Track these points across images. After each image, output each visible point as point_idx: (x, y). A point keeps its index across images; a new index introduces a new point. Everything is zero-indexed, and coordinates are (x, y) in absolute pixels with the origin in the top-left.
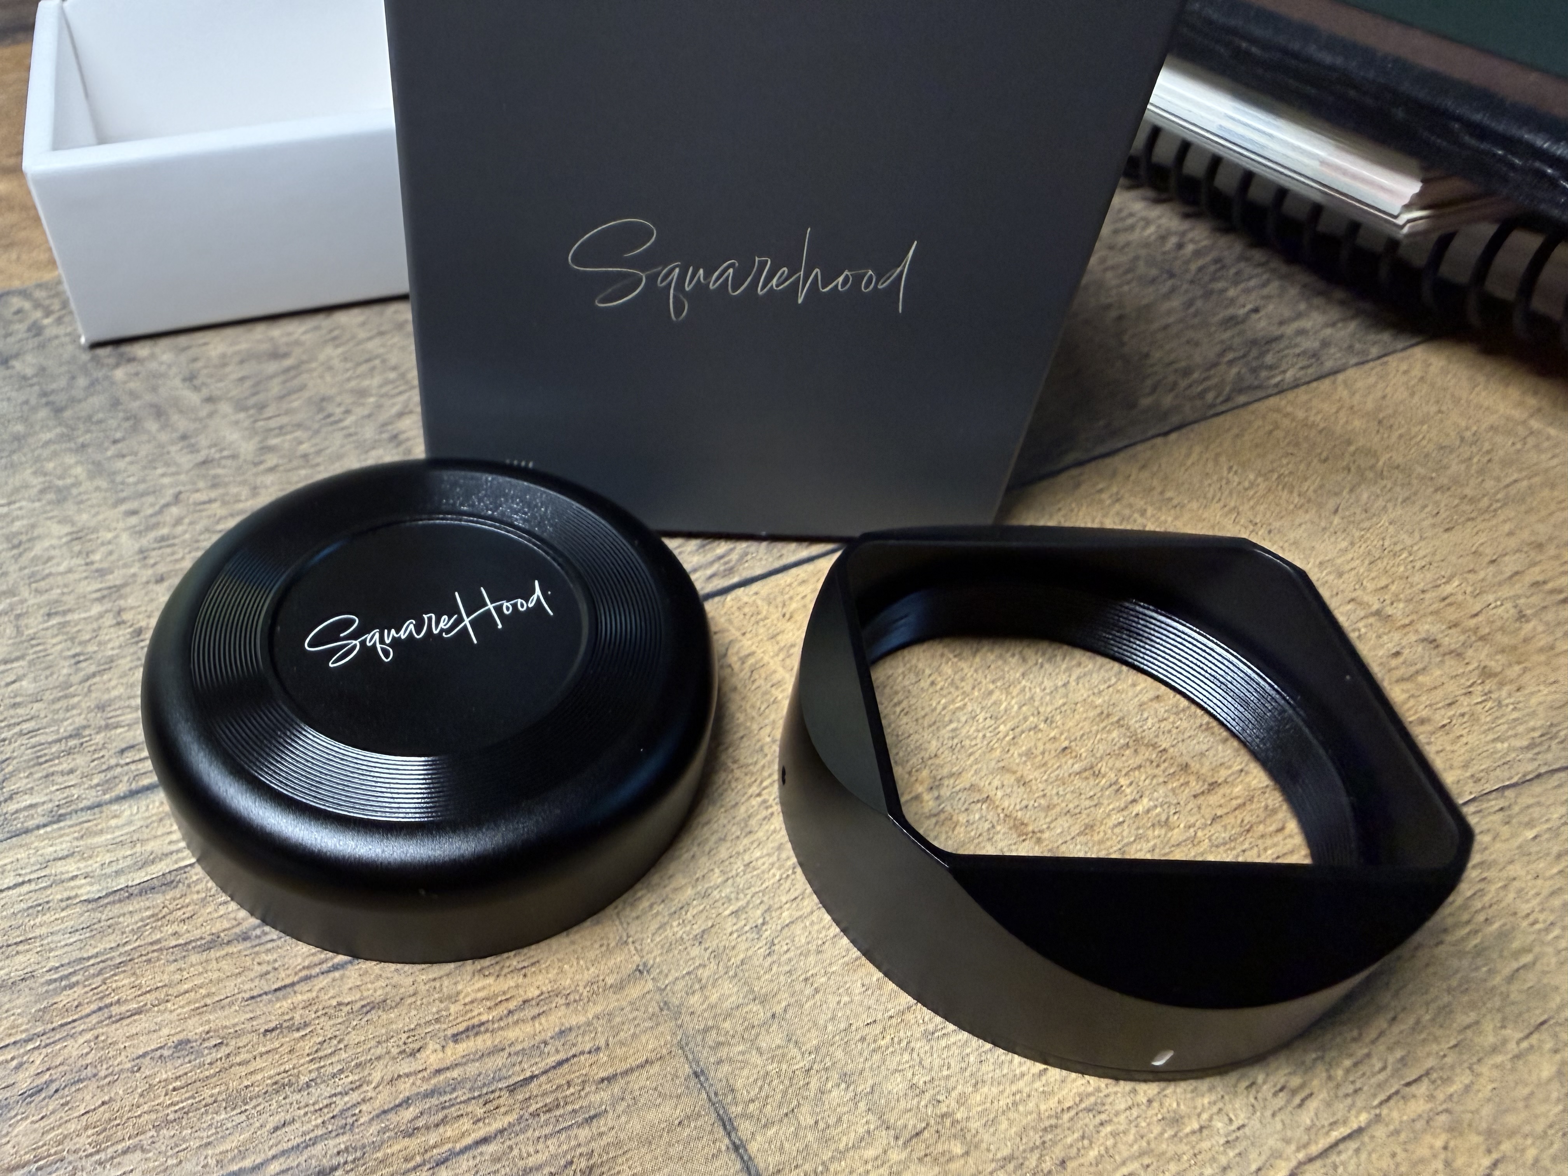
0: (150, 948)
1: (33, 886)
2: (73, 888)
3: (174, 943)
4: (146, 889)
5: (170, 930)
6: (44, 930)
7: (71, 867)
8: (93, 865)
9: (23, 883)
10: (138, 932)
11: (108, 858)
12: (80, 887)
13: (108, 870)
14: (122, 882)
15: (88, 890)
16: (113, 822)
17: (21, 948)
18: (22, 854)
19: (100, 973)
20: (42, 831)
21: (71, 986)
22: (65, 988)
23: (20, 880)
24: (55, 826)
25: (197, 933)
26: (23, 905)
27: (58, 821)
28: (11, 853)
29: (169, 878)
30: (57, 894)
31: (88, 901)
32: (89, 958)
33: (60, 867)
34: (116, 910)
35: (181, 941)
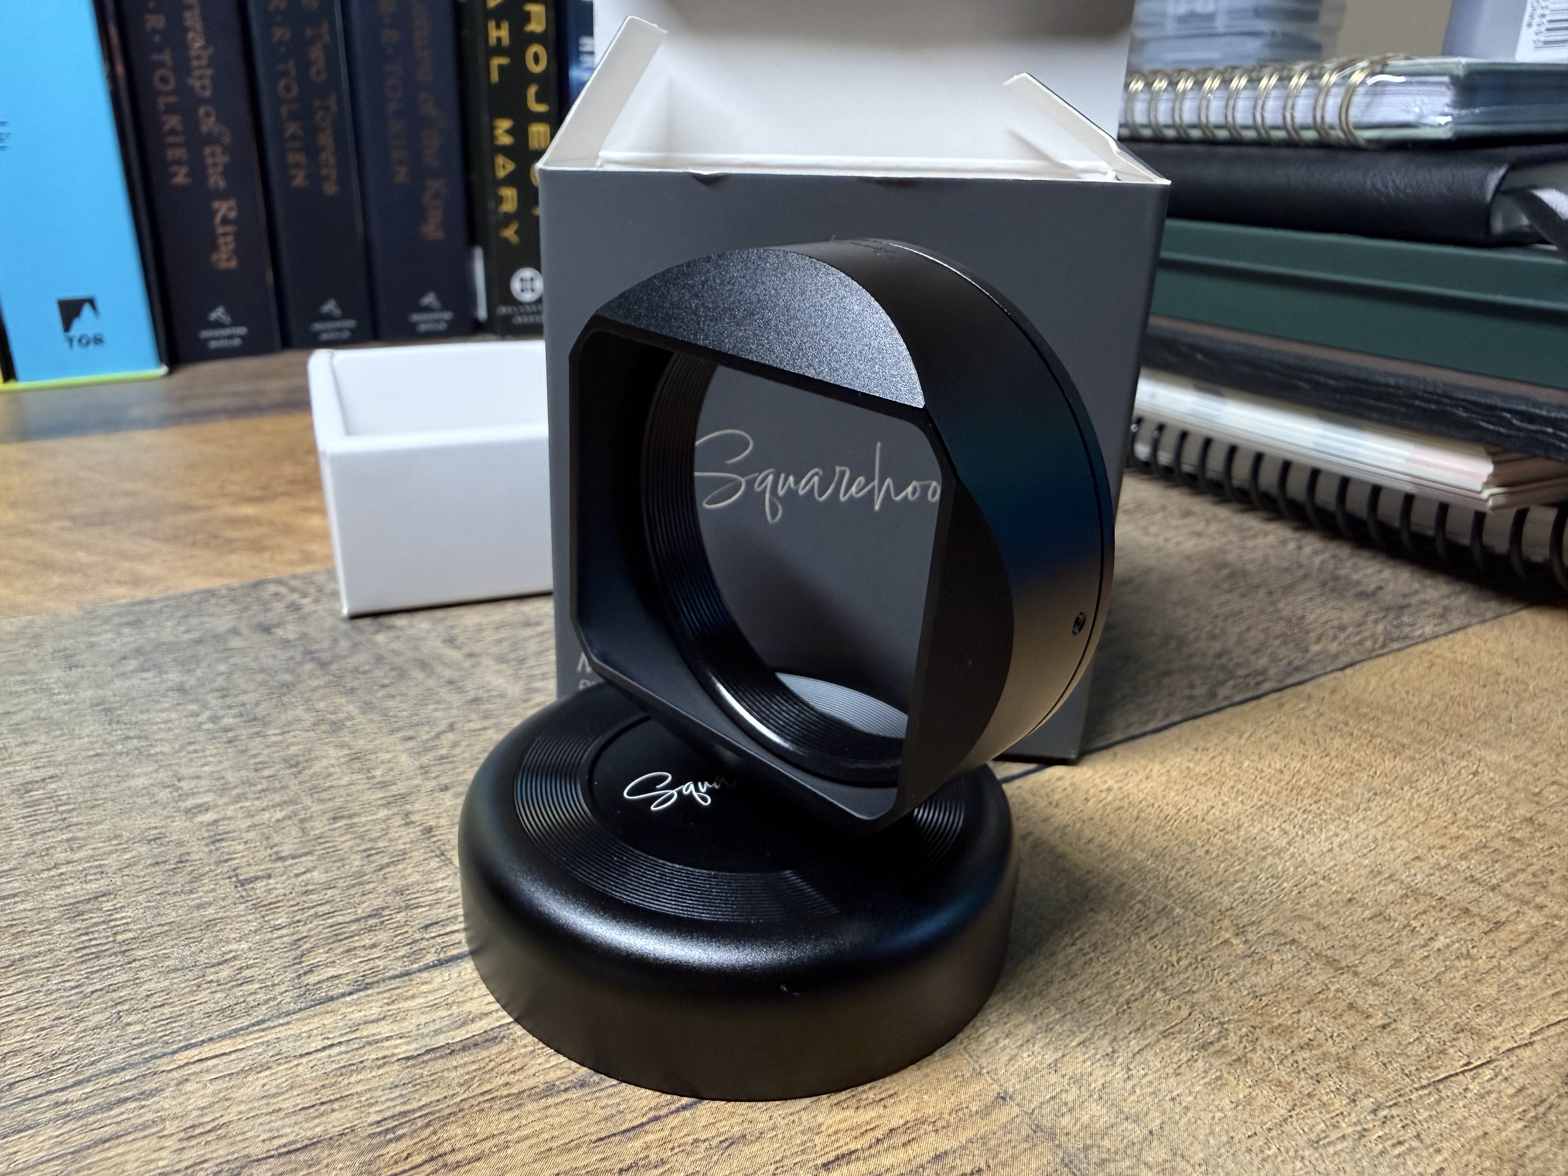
0: (481, 1099)
1: (343, 1048)
2: (388, 1048)
3: (506, 1093)
4: (466, 1046)
5: (500, 1081)
6: (359, 1088)
7: (384, 1029)
8: (408, 1025)
9: (332, 1045)
10: (466, 1084)
11: (423, 1019)
12: (396, 1047)
13: (425, 1031)
14: (441, 1040)
15: (404, 1049)
16: (424, 988)
17: (336, 1106)
18: (329, 1020)
19: (428, 1125)
20: (348, 999)
21: (398, 1139)
22: (391, 1141)
23: (329, 1042)
24: (362, 994)
25: (531, 1083)
26: (335, 1066)
27: (366, 989)
28: (316, 1019)
29: (492, 1034)
30: (371, 1054)
31: (408, 1058)
32: (414, 1111)
33: (372, 1029)
34: (439, 1065)
35: (514, 1090)
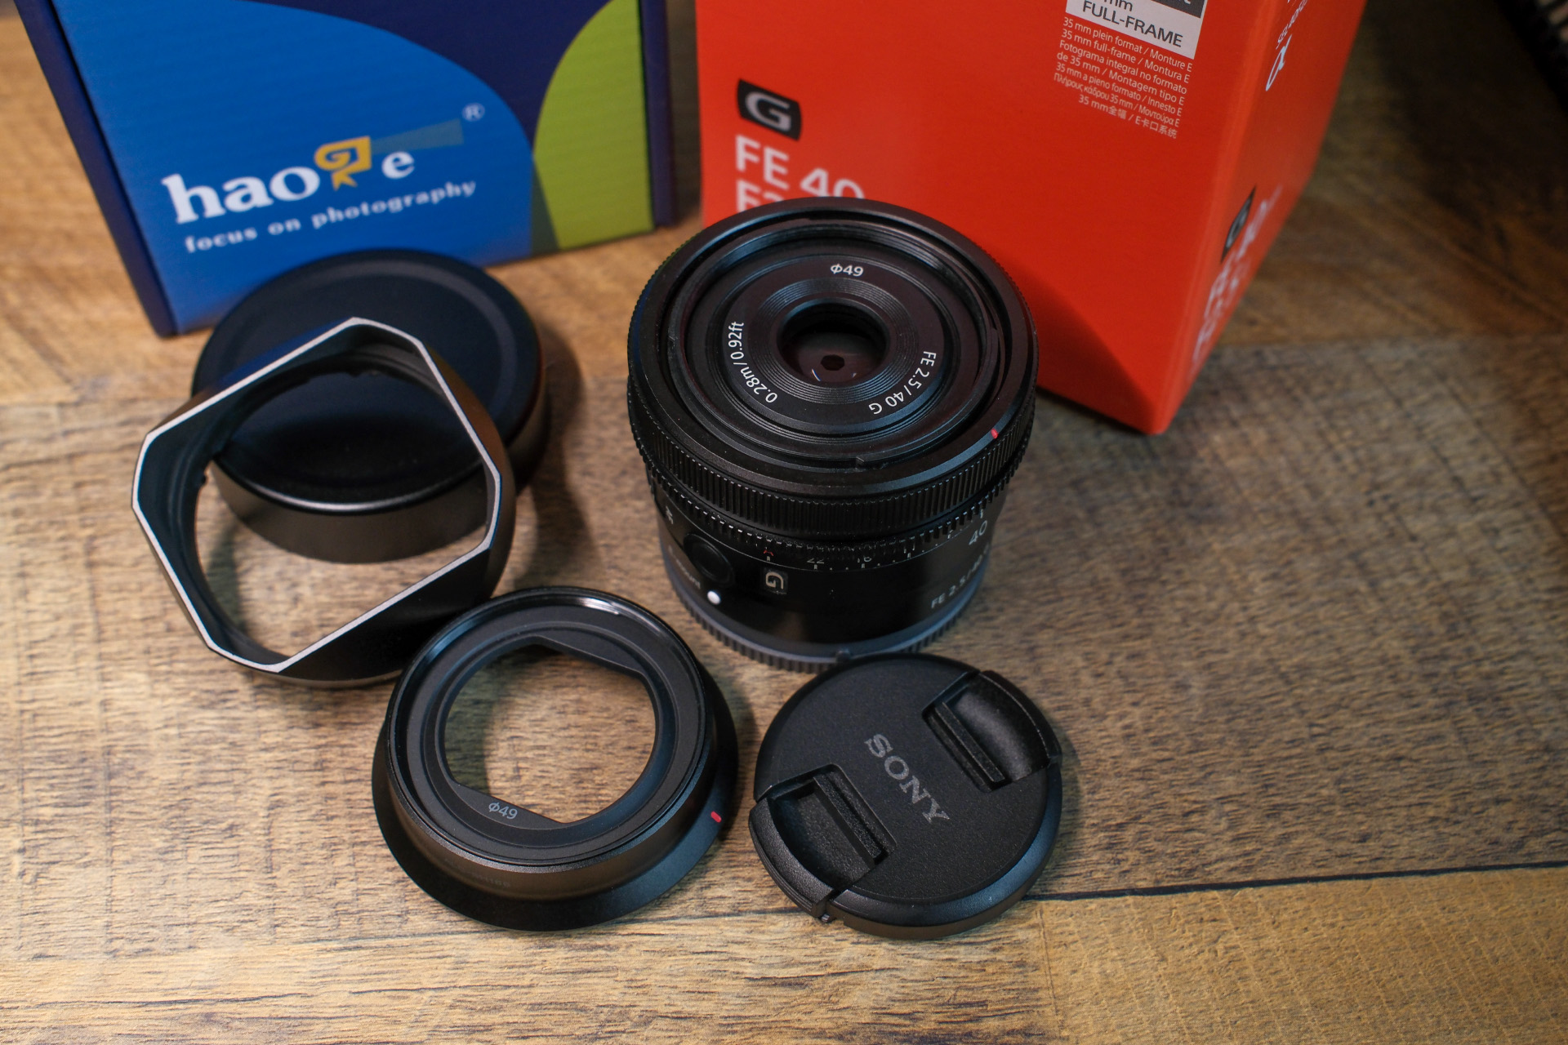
0: (783, 1024)
1: (716, 956)
2: (741, 967)
3: (797, 1026)
4: (787, 983)
5: (796, 1016)
6: (720, 989)
7: (742, 951)
8: (756, 954)
9: (711, 952)
10: (777, 1010)
11: (766, 952)
12: (746, 967)
13: (765, 962)
14: (771, 973)
15: (751, 971)
16: (772, 928)
17: (706, 996)
18: (713, 931)
19: (750, 1030)
20: (727, 919)
21: (734, 1032)
22: (729, 1032)
23: (710, 949)
24: (735, 918)
25: (812, 1024)
26: (710, 968)
27: (738, 915)
28: (706, 928)
29: (801, 980)
30: (731, 967)
31: (750, 979)
32: (746, 1017)
33: (734, 948)
34: (766, 991)
35: (802, 1026)
